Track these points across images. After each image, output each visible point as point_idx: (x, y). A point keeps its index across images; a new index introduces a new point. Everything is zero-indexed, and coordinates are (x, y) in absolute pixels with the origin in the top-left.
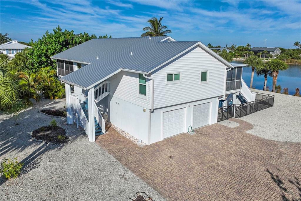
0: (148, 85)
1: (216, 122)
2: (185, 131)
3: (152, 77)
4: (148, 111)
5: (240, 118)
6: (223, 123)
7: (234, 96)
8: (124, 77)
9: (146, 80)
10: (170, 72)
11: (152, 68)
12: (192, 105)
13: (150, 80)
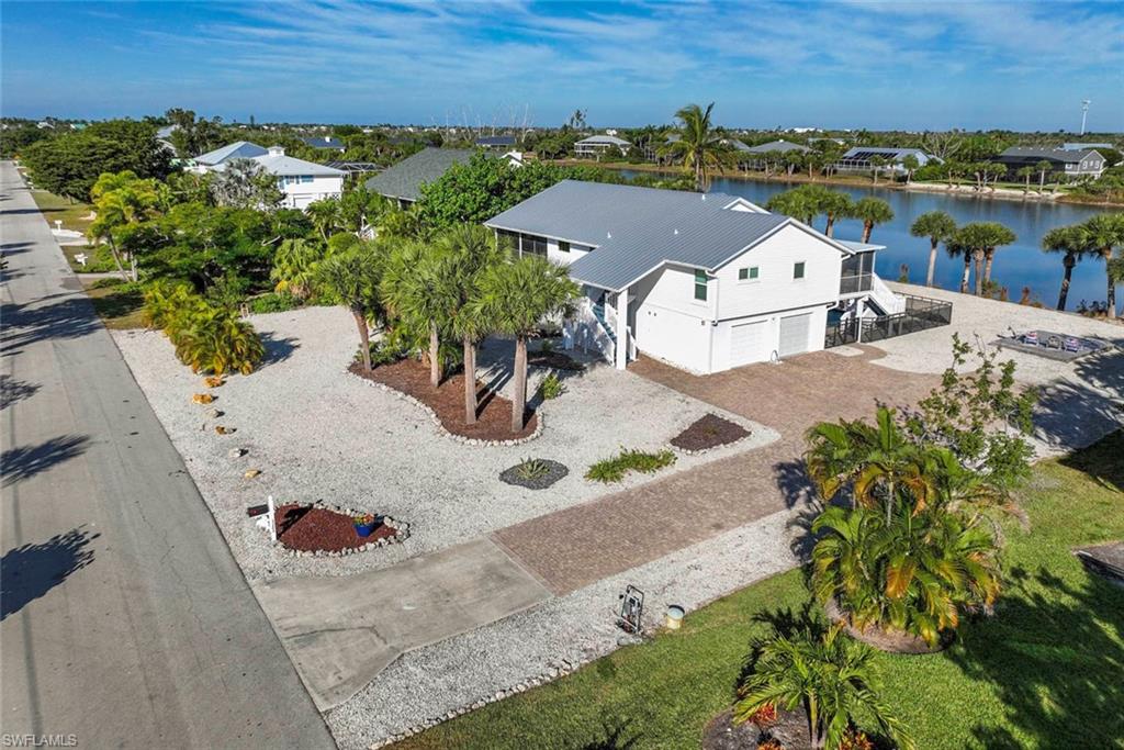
0: (710, 284)
1: (822, 348)
2: (766, 359)
3: (717, 273)
4: (708, 324)
5: (869, 344)
6: (834, 350)
7: (860, 304)
8: (668, 271)
9: (707, 278)
10: (744, 267)
11: (718, 262)
12: (778, 316)
13: (713, 278)
